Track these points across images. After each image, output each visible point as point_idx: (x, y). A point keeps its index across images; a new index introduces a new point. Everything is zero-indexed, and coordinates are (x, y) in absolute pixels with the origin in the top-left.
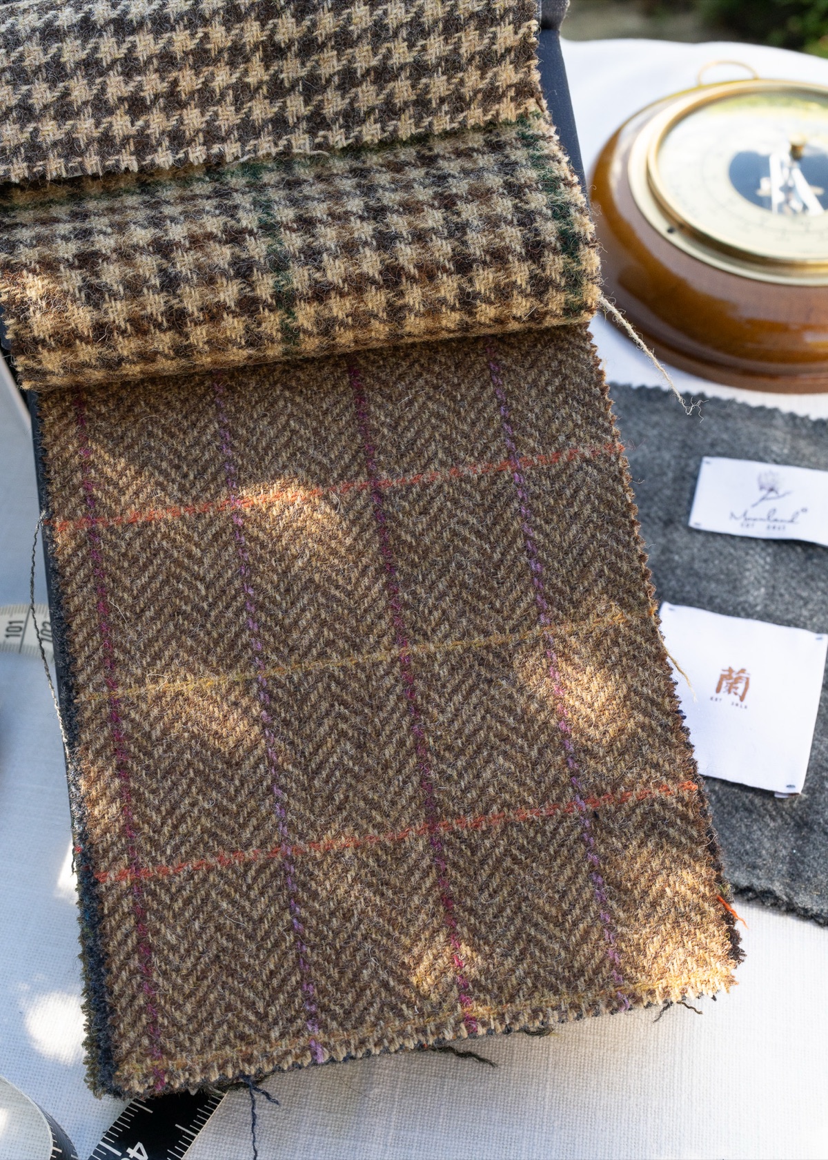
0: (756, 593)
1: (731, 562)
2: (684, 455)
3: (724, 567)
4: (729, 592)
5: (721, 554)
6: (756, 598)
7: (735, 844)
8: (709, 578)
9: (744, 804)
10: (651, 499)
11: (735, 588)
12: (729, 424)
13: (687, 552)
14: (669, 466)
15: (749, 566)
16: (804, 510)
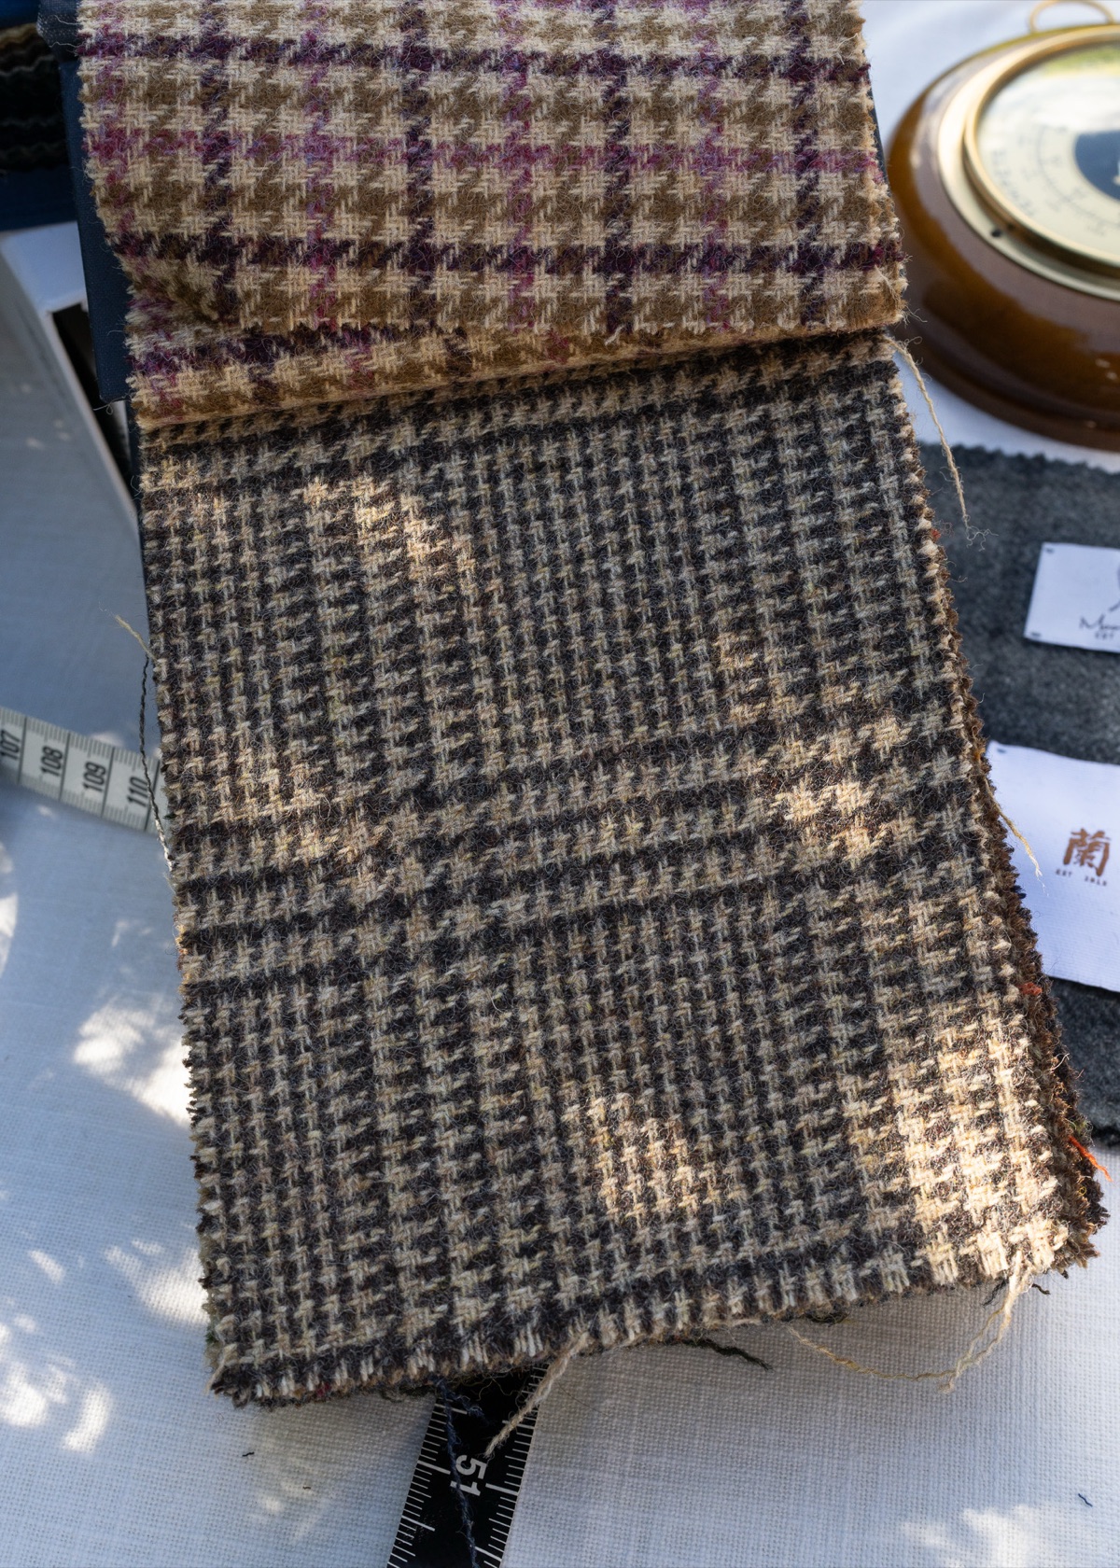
0: (1116, 728)
1: (1083, 685)
2: (1017, 540)
3: (1073, 693)
4: (1080, 727)
5: (1068, 675)
6: (1116, 735)
7: (1091, 1069)
8: (1052, 708)
9: (1103, 1015)
10: (973, 601)
11: (1088, 721)
12: (1079, 497)
13: (1022, 672)
14: (996, 555)
15: (1107, 692)
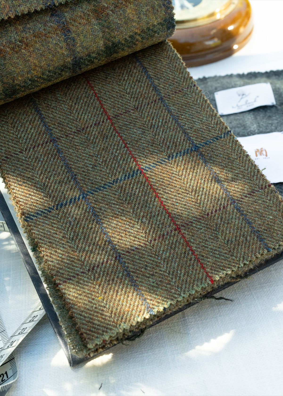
0: (253, 127)
1: (240, 120)
3: (238, 123)
4: (243, 129)
6: (254, 128)
11: (245, 127)
15: (246, 120)
16: (258, 97)
